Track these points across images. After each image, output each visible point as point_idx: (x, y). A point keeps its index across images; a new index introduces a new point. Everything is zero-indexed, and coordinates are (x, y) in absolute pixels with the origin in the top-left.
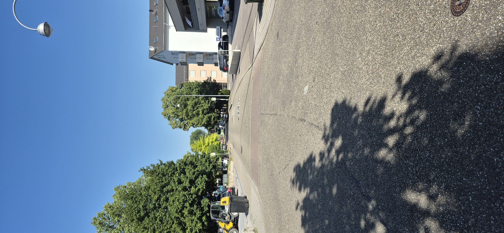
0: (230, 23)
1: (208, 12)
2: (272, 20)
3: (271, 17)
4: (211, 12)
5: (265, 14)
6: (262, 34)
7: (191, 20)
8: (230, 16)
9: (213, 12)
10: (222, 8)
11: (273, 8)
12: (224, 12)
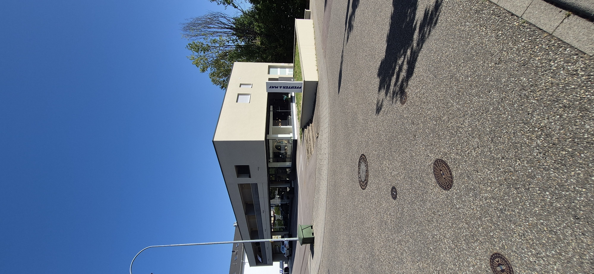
0: (289, 257)
1: (274, 249)
2: (322, 258)
3: (321, 255)
4: (276, 249)
5: (316, 253)
6: (315, 269)
7: (261, 257)
8: (289, 252)
9: (278, 249)
10: (284, 246)
11: (321, 249)
12: (285, 249)
